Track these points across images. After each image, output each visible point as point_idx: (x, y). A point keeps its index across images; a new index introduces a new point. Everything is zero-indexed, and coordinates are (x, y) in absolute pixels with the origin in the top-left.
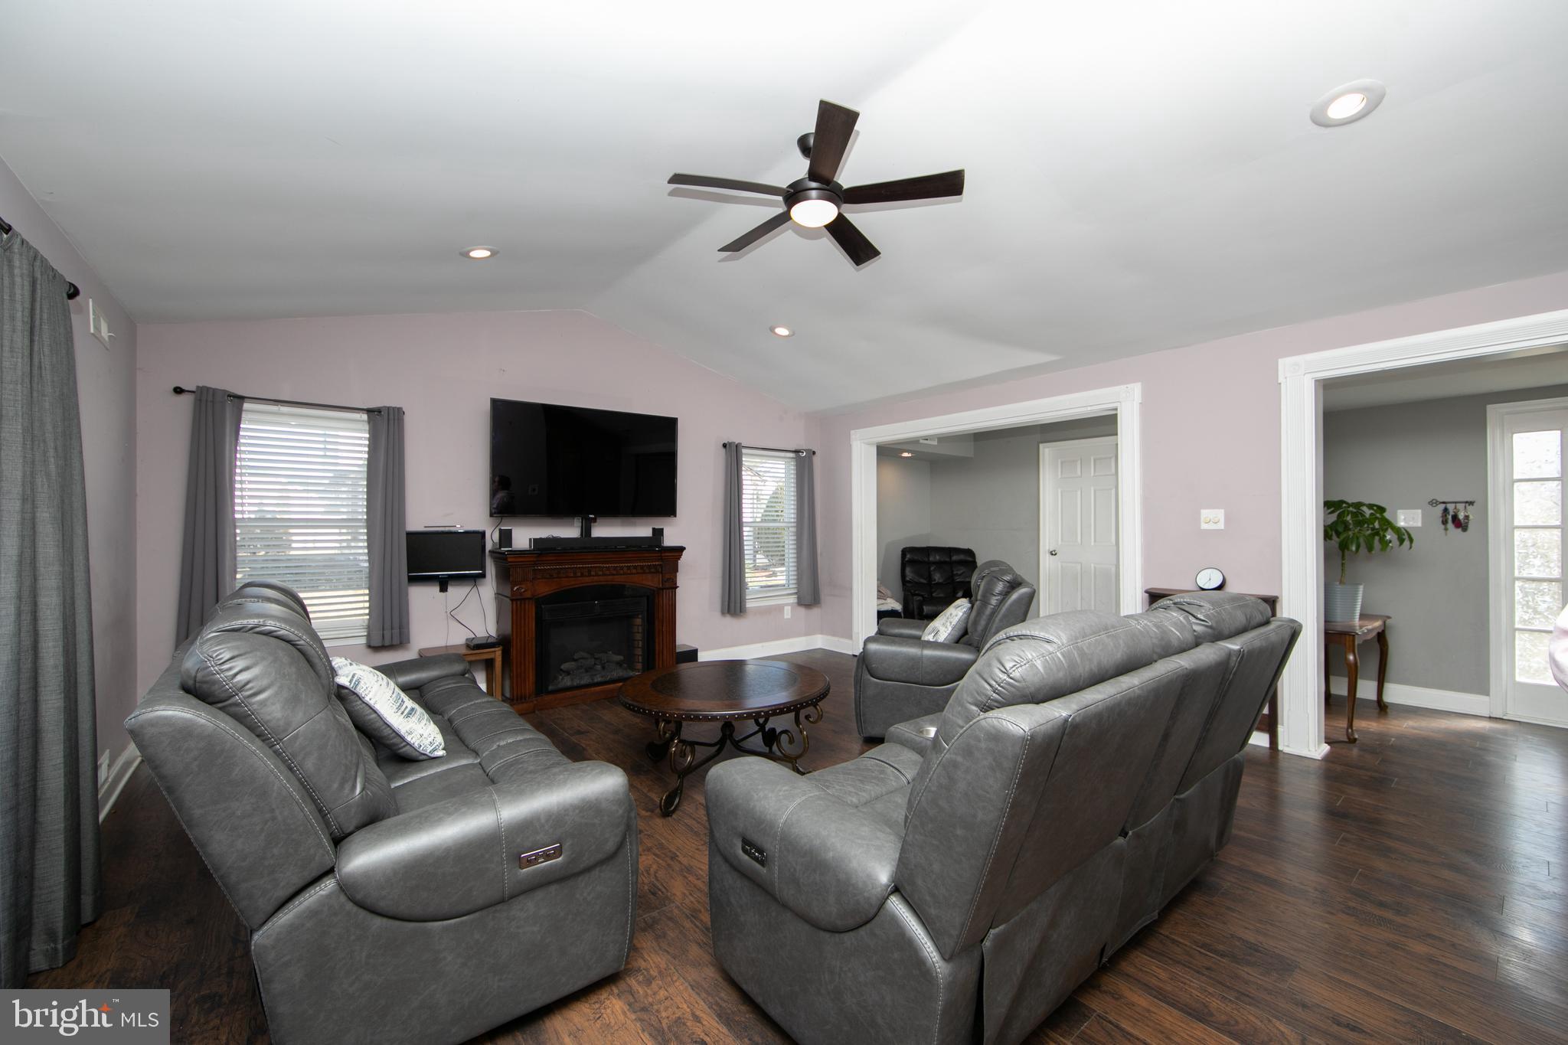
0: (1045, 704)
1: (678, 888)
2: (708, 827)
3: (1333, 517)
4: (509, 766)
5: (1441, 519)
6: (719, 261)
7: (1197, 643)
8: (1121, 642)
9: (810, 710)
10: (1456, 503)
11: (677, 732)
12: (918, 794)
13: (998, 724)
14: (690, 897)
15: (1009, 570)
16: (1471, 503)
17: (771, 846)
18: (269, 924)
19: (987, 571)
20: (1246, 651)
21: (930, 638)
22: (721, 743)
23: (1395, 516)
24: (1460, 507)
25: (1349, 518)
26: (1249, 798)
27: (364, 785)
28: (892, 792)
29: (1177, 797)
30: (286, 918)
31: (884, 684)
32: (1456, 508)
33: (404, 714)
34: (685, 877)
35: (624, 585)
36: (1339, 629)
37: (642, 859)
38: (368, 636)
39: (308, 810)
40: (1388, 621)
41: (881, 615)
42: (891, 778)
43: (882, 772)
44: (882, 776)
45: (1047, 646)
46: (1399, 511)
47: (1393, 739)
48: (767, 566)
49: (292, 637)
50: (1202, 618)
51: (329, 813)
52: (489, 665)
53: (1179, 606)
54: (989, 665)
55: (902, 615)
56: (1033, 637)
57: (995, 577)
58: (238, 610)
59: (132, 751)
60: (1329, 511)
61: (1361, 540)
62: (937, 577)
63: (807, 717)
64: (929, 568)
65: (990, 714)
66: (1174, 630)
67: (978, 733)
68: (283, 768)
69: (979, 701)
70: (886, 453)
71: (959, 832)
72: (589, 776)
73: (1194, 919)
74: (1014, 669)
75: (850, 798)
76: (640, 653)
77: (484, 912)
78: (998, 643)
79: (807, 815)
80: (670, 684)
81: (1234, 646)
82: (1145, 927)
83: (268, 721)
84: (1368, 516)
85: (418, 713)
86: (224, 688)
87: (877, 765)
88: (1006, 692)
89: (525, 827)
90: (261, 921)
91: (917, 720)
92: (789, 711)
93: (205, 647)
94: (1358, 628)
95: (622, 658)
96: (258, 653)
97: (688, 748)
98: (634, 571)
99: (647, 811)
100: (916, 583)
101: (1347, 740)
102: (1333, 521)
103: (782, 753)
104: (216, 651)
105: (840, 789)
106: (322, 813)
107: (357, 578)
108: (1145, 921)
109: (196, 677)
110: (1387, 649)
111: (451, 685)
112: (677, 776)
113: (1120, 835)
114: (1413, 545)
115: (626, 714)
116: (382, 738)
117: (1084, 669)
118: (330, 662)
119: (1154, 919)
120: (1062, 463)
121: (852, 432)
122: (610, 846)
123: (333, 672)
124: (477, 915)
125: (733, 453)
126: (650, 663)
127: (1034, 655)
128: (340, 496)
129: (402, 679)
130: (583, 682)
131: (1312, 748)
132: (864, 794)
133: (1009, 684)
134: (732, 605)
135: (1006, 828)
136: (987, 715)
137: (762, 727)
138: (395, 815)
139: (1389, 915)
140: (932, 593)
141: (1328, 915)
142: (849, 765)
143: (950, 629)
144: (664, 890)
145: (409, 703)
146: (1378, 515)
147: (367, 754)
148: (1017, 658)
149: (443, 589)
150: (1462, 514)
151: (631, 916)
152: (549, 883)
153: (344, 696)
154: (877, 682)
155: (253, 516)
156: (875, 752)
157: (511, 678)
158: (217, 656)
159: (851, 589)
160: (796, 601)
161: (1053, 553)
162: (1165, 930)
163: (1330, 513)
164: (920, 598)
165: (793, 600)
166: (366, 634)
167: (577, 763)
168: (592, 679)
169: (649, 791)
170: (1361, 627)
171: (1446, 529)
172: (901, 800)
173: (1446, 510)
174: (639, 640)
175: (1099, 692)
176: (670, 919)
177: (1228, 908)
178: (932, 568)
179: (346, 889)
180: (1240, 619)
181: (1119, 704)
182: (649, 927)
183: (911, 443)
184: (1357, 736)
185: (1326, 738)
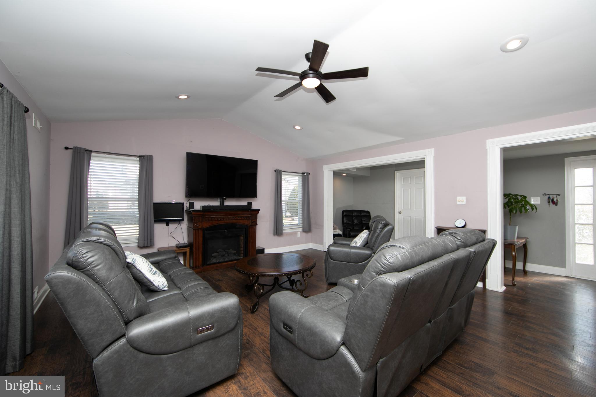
0: (402, 273)
1: (257, 341)
2: (270, 318)
3: (507, 200)
4: (193, 294)
5: (547, 201)
6: (275, 101)
7: (458, 248)
8: (430, 248)
9: (308, 272)
10: (553, 195)
11: (257, 281)
12: (352, 306)
13: (384, 280)
14: (262, 345)
15: (384, 219)
16: (559, 195)
17: (295, 326)
18: (100, 356)
19: (375, 220)
20: (476, 252)
21: (354, 245)
22: (274, 285)
23: (530, 199)
24: (555, 196)
25: (513, 200)
26: (475, 308)
27: (137, 301)
28: (340, 305)
29: (450, 307)
30: (106, 354)
31: (336, 262)
32: (553, 196)
33: (153, 273)
34: (260, 337)
35: (236, 224)
36: (509, 242)
37: (244, 329)
38: (138, 243)
39: (115, 311)
40: (527, 240)
41: (335, 236)
42: (340, 299)
43: (337, 297)
44: (336, 298)
45: (402, 250)
46: (532, 198)
47: (530, 285)
48: (291, 217)
49: (110, 244)
50: (460, 239)
51: (124, 313)
52: (184, 254)
53: (451, 234)
54: (380, 257)
55: (342, 236)
56: (397, 246)
57: (378, 222)
58: (89, 233)
59: (46, 286)
60: (505, 197)
61: (517, 209)
62: (356, 221)
63: (307, 275)
64: (353, 218)
65: (381, 276)
66: (449, 243)
67: (376, 284)
68: (106, 295)
69: (376, 271)
70: (337, 174)
71: (369, 322)
72: (224, 298)
73: (456, 354)
74: (390, 258)
75: (325, 307)
76: (243, 250)
77: (183, 351)
78: (383, 248)
79: (309, 314)
80: (254, 262)
81: (472, 249)
82: (438, 357)
83: (100, 277)
84: (520, 200)
85: (158, 273)
86: (83, 264)
87: (334, 294)
88: (387, 268)
89: (199, 318)
90: (97, 355)
91: (350, 277)
92: (300, 273)
93: (76, 248)
94: (516, 242)
95: (235, 252)
96: (97, 250)
97: (261, 287)
98: (241, 219)
99: (245, 311)
100: (348, 224)
101: (512, 285)
102: (507, 201)
103: (297, 289)
104: (81, 249)
105: (321, 304)
106: (121, 312)
107: (134, 220)
108: (438, 355)
109: (72, 260)
110: (527, 251)
111: (170, 262)
112: (257, 297)
113: (429, 322)
114: (537, 211)
115: (237, 273)
116: (144, 282)
117: (416, 259)
118: (124, 253)
119: (441, 354)
120: (403, 178)
121: (324, 166)
122: (232, 325)
123: (126, 257)
124: (180, 352)
125: (278, 174)
126: (246, 254)
127: (397, 253)
128: (127, 189)
129: (151, 260)
130: (221, 261)
131: (499, 288)
132: (330, 306)
133: (388, 264)
134: (278, 232)
135: (387, 320)
136: (380, 276)
137: (289, 279)
138: (149, 313)
139: (530, 353)
140: (354, 228)
141: (506, 353)
142: (324, 294)
143: (361, 242)
144: (252, 342)
145: (154, 269)
146: (524, 199)
147: (138, 289)
148: (391, 255)
149: (167, 225)
150: (555, 199)
151: (240, 352)
152: (208, 340)
153: (130, 267)
154: (334, 262)
155: (94, 196)
156: (334, 289)
157: (193, 259)
158: (81, 252)
159: (323, 226)
160: (302, 230)
161: (400, 213)
162: (445, 358)
163: (505, 198)
164: (349, 229)
165: (301, 230)
166: (137, 242)
167: (219, 293)
168: (224, 260)
169: (246, 303)
170: (517, 242)
171: (549, 205)
172: (345, 308)
173: (549, 198)
174: (242, 245)
175: (422, 268)
176: (255, 353)
177: (469, 350)
178: (354, 218)
179: (130, 342)
180: (474, 239)
181: (430, 272)
182: (246, 356)
183: (346, 171)
184: (516, 283)
185: (504, 284)
